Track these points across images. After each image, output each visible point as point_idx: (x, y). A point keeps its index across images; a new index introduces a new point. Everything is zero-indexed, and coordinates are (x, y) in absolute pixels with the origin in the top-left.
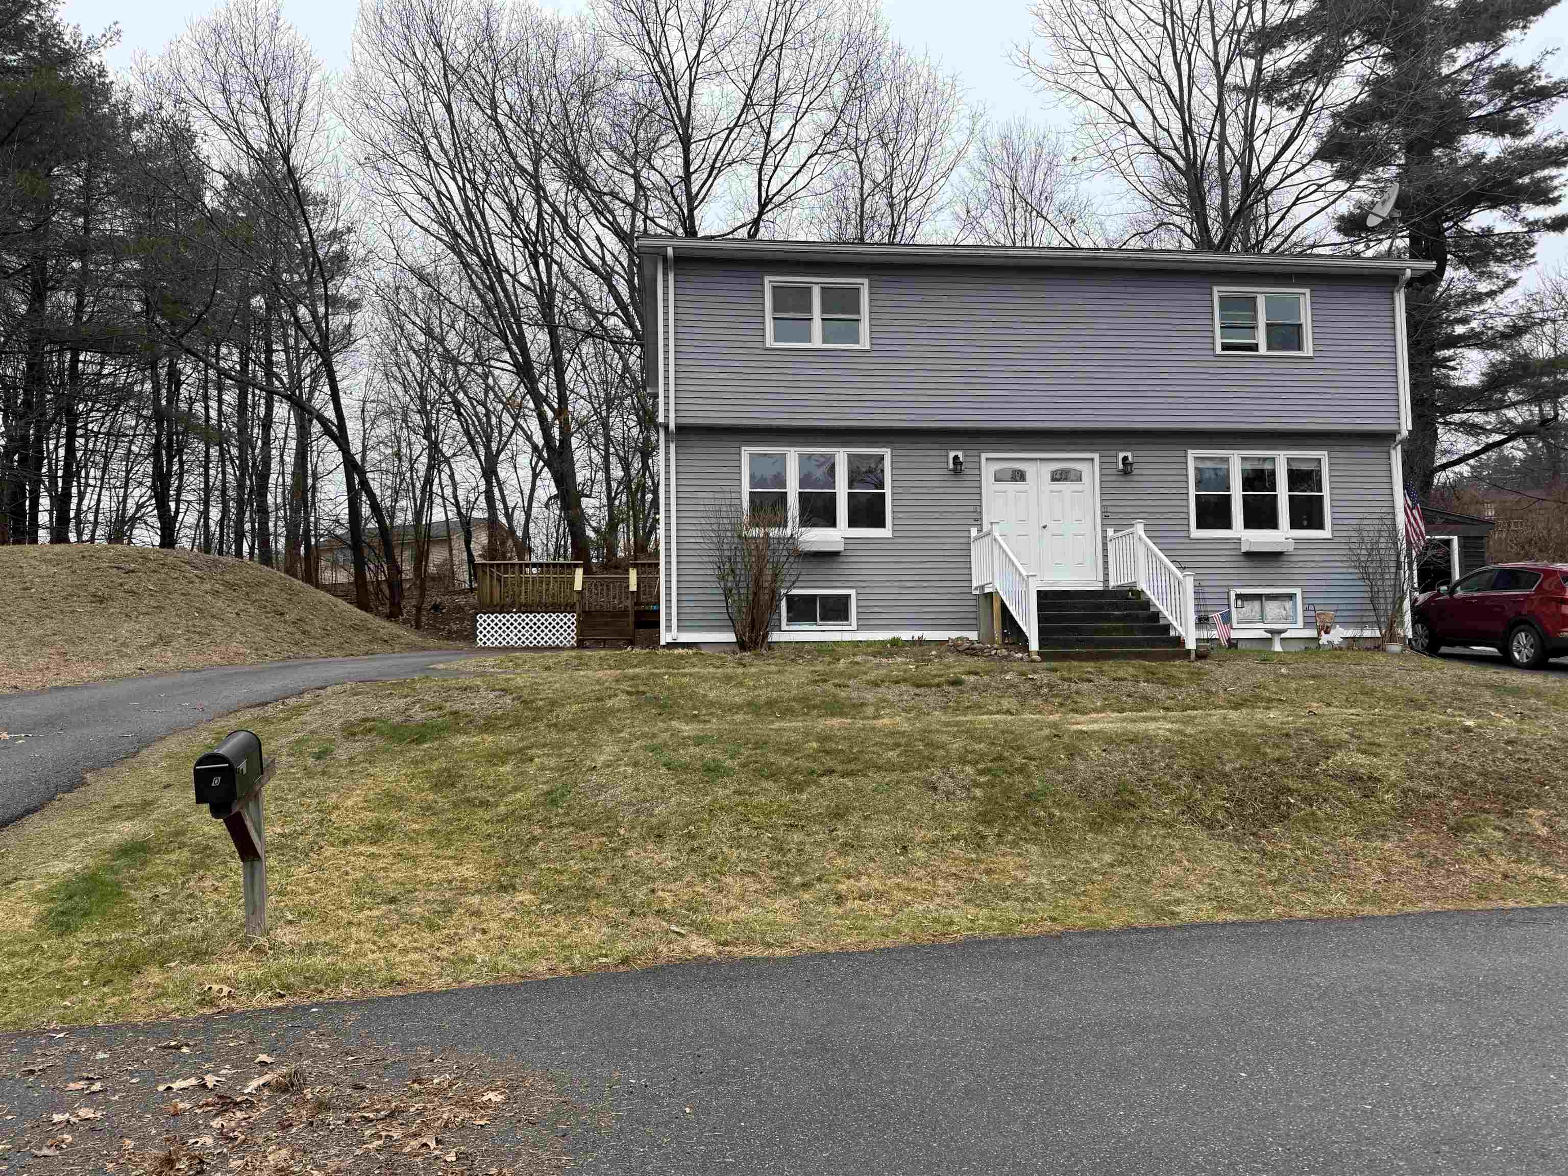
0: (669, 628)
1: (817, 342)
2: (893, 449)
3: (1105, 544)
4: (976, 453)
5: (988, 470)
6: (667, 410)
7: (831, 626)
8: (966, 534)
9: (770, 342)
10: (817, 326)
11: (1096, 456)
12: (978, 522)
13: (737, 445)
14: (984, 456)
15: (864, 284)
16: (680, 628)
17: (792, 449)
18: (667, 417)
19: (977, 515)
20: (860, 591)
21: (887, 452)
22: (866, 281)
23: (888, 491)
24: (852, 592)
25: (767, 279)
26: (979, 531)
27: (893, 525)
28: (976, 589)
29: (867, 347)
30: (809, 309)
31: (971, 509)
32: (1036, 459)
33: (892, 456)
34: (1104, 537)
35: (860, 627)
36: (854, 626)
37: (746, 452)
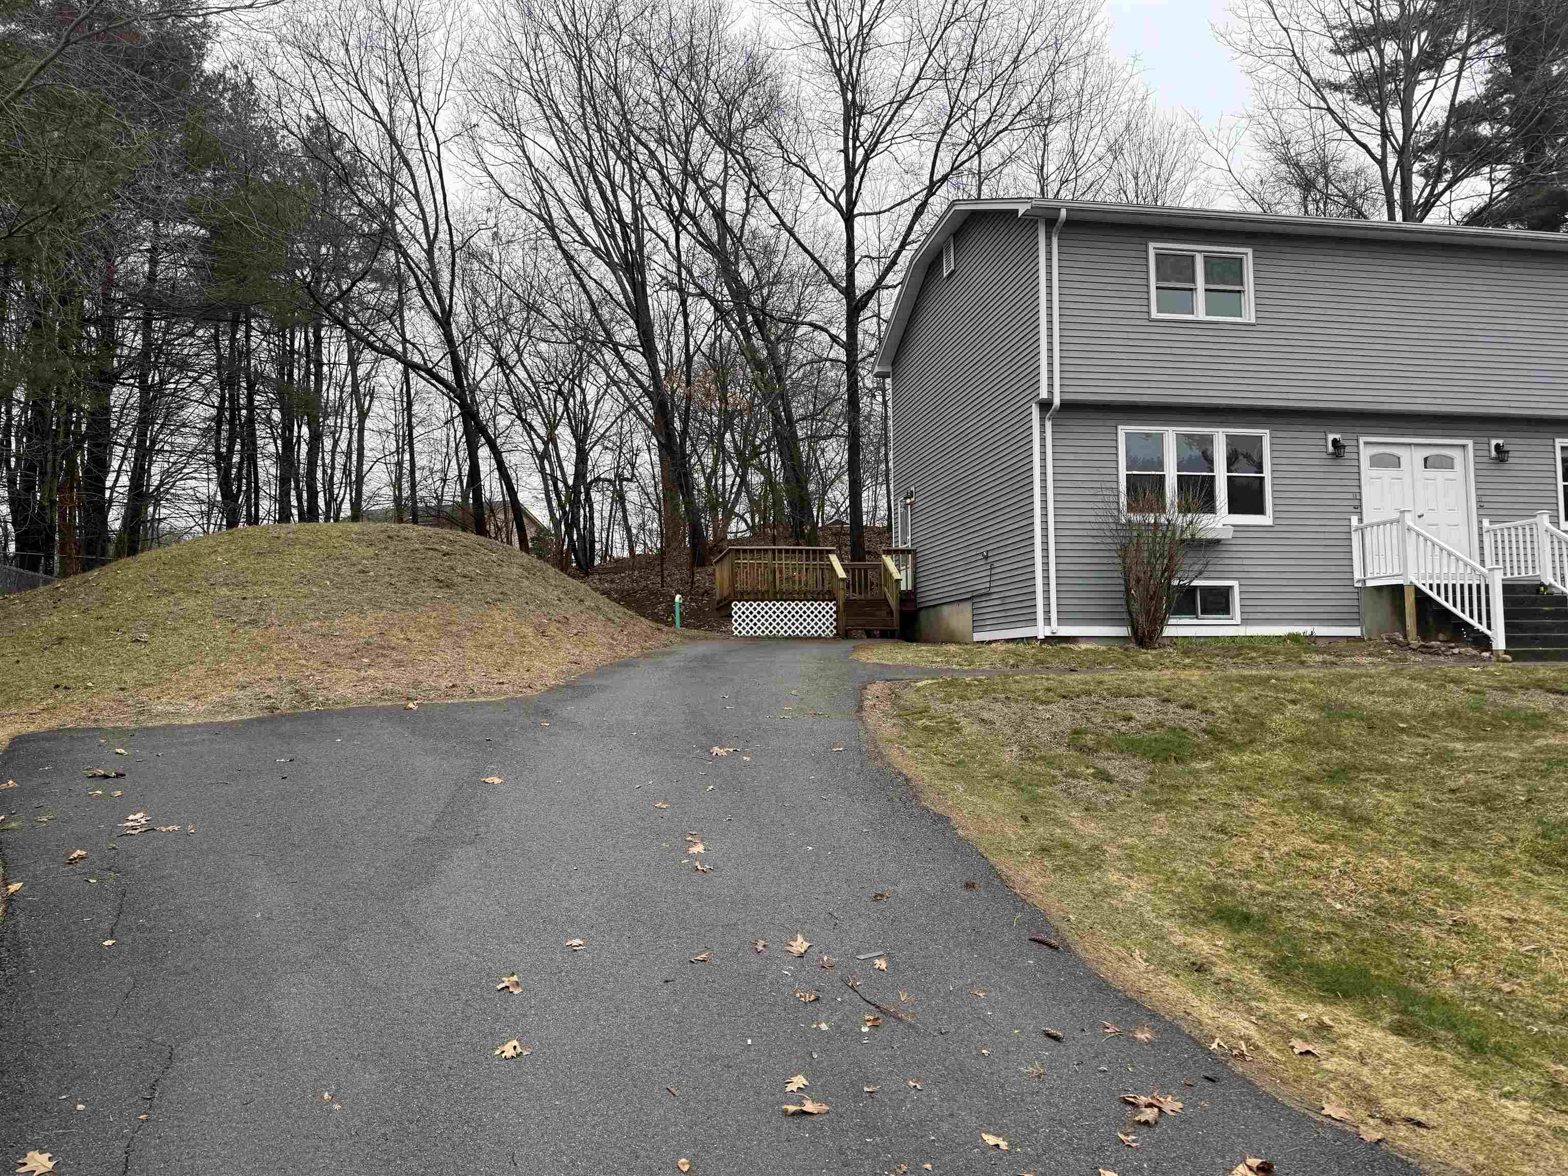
0: (1048, 621)
1: (1200, 314)
2: (1272, 431)
3: (1481, 535)
4: (1354, 436)
5: (1366, 454)
6: (1051, 385)
7: (1210, 619)
8: (1346, 522)
9: (1155, 314)
10: (1200, 297)
11: (1470, 443)
12: (1358, 509)
13: (1113, 423)
14: (1362, 440)
15: (1247, 254)
16: (1060, 621)
17: (1170, 429)
18: (1051, 392)
19: (1356, 503)
20: (1243, 582)
21: (1265, 434)
22: (1249, 251)
23: (1267, 474)
24: (1234, 583)
25: (1152, 245)
26: (1361, 520)
27: (1274, 511)
28: (1359, 581)
29: (1253, 321)
30: (1193, 280)
31: (1350, 496)
32: (1410, 444)
33: (1272, 437)
34: (1481, 528)
35: (1245, 621)
36: (1238, 620)
37: (1123, 431)
